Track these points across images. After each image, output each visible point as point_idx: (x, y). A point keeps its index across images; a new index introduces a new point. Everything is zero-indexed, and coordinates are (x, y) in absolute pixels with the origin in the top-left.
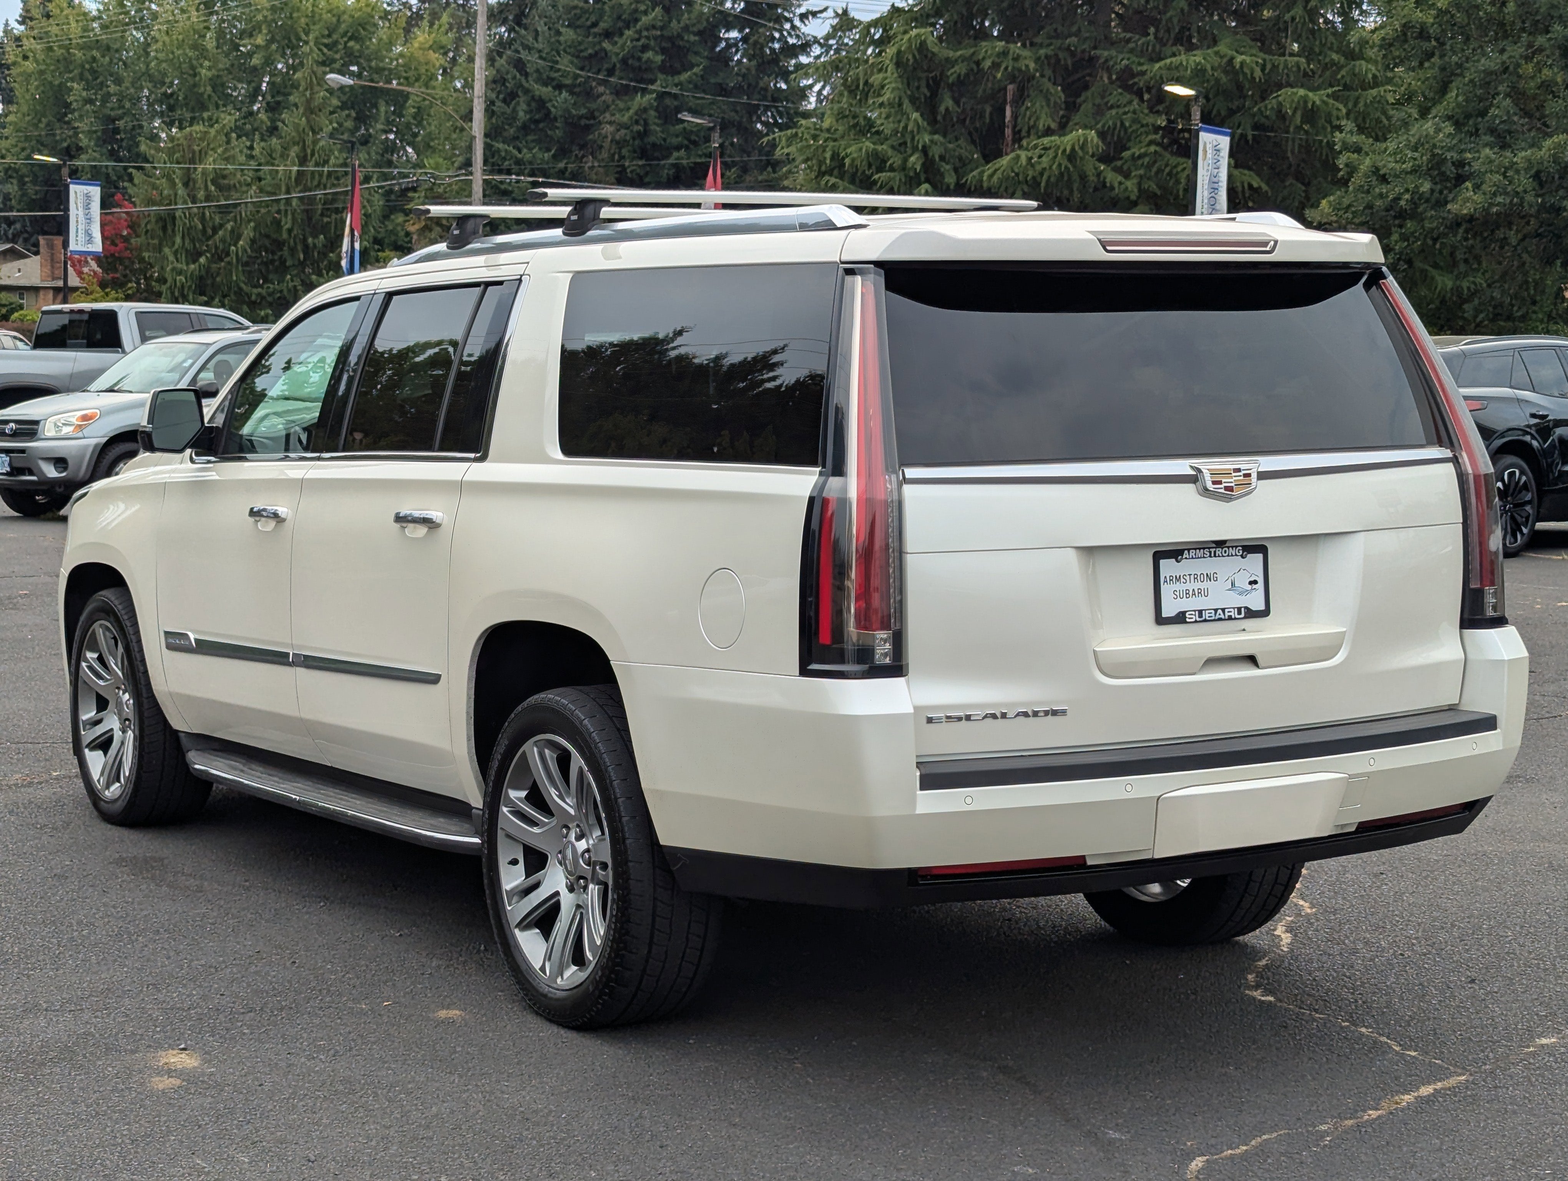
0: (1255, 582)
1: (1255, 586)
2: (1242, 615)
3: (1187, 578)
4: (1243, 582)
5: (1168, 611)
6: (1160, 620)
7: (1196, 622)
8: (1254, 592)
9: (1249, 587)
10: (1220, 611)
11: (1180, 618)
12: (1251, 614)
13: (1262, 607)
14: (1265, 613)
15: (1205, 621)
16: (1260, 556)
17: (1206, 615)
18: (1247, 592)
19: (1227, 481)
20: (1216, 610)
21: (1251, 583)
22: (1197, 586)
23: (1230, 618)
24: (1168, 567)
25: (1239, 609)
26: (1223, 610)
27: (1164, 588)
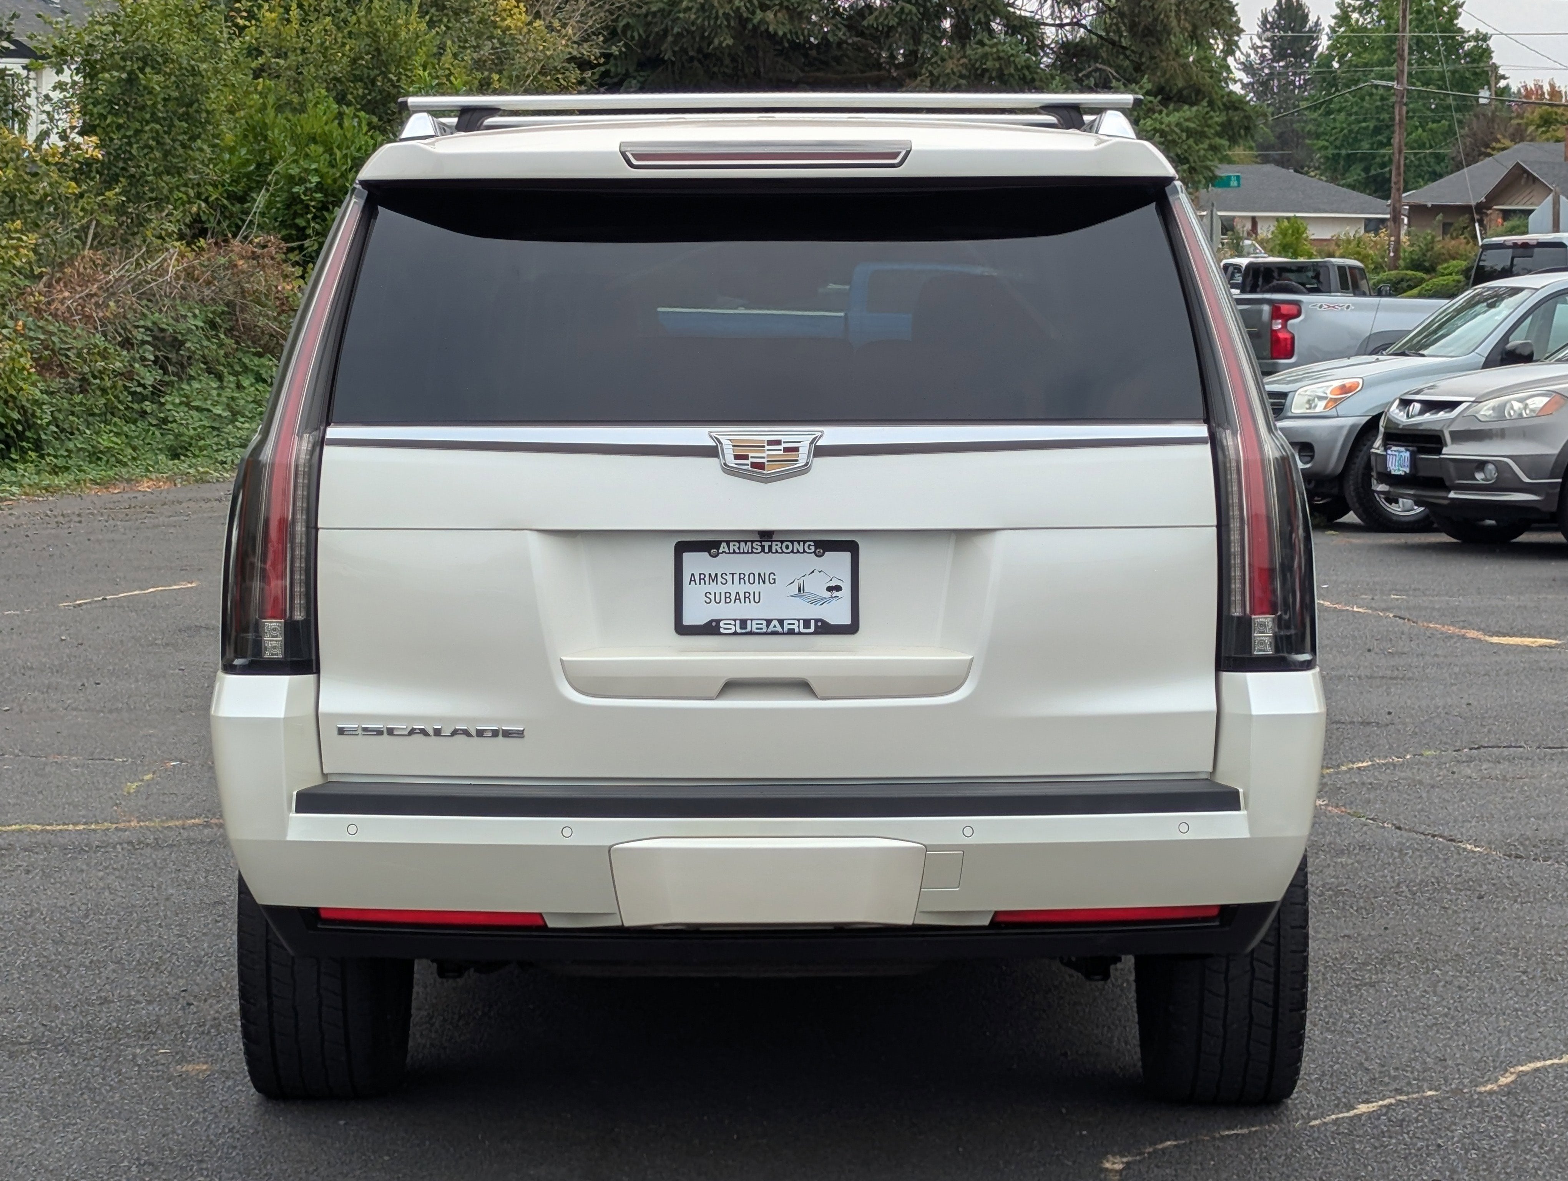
0: (838, 588)
1: (835, 593)
2: (812, 630)
3: (729, 578)
4: (817, 586)
5: (693, 616)
6: (682, 629)
7: (735, 633)
8: (834, 601)
9: (828, 594)
10: (775, 622)
11: (711, 629)
12: (824, 628)
13: (847, 620)
14: (852, 629)
15: (751, 633)
16: (847, 556)
17: (752, 626)
18: (822, 601)
19: (755, 456)
20: (769, 622)
21: (830, 589)
22: (742, 588)
23: (791, 632)
24: (693, 562)
25: (807, 623)
26: (781, 622)
27: (688, 589)
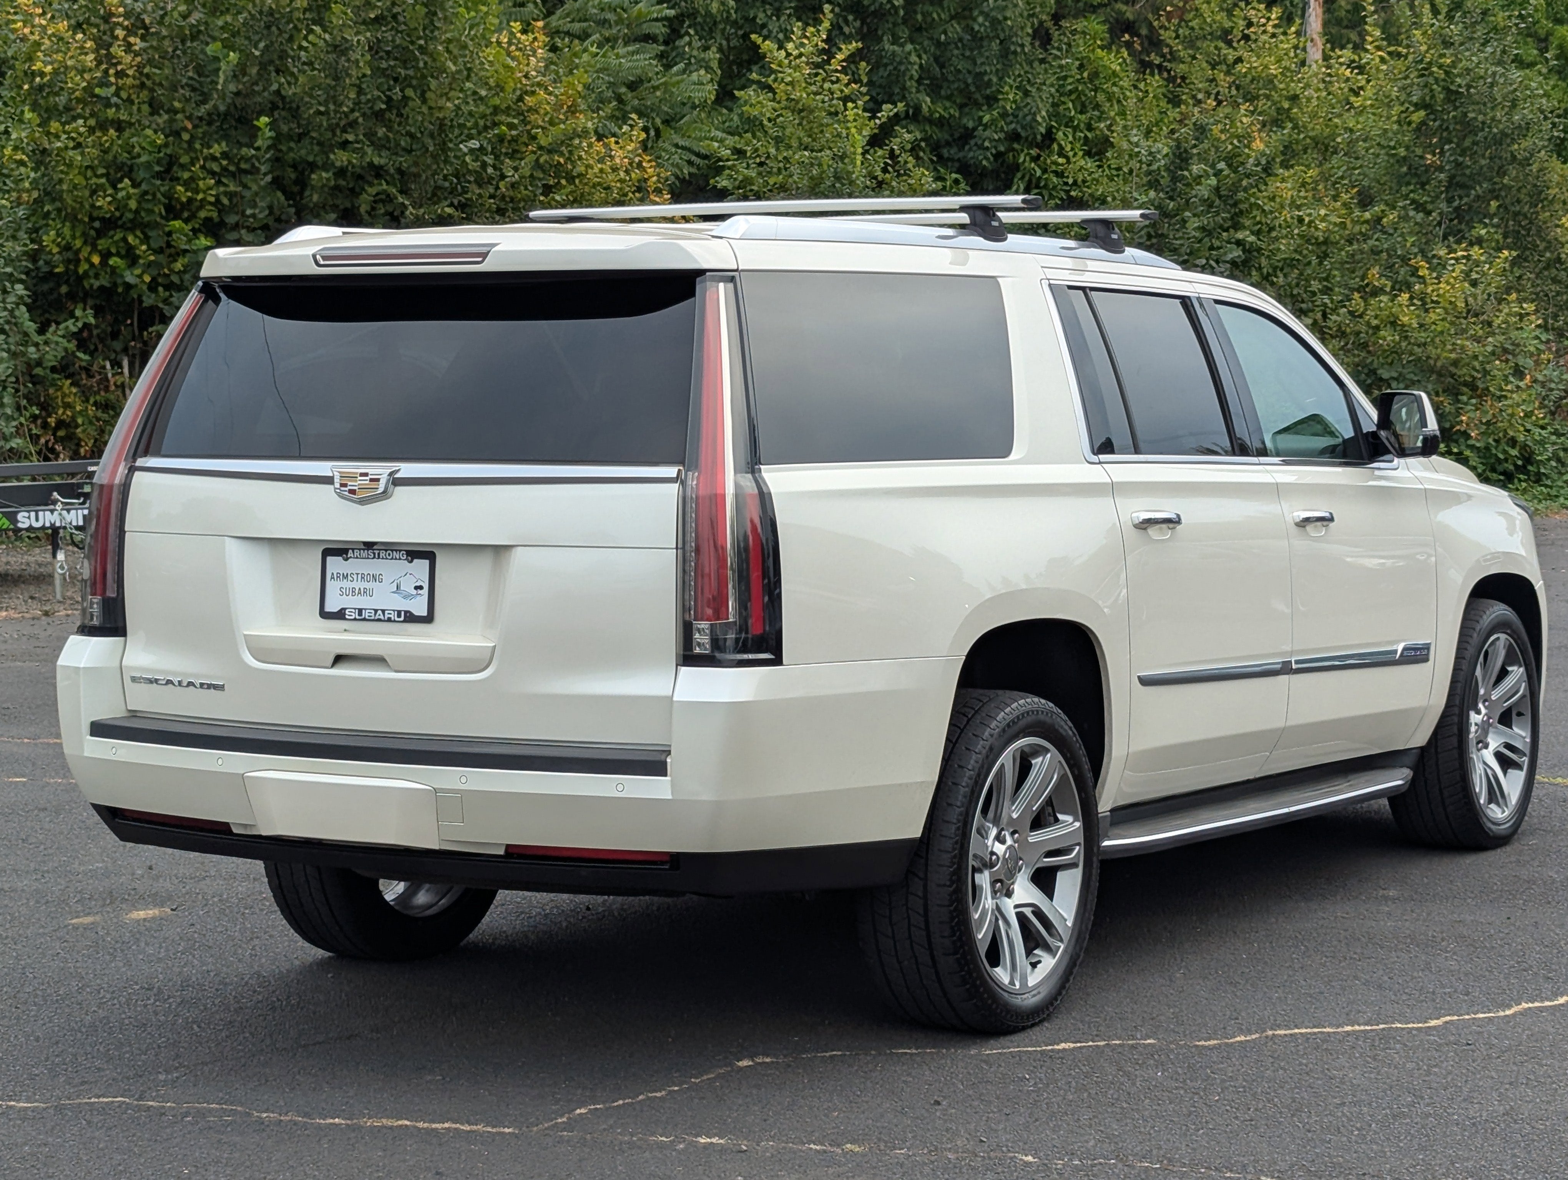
0: (421, 588)
1: (420, 592)
2: (402, 619)
3: (355, 577)
4: (408, 587)
5: (331, 605)
6: (323, 615)
7: (355, 619)
8: (418, 598)
9: (414, 592)
10: (380, 612)
11: (341, 615)
12: (410, 618)
13: (424, 613)
14: (429, 619)
15: (365, 619)
16: (426, 563)
17: (365, 614)
18: (410, 597)
19: (353, 484)
20: (376, 611)
21: (416, 588)
22: (363, 585)
23: (389, 620)
24: (335, 564)
25: (399, 613)
26: (383, 611)
27: (329, 584)
